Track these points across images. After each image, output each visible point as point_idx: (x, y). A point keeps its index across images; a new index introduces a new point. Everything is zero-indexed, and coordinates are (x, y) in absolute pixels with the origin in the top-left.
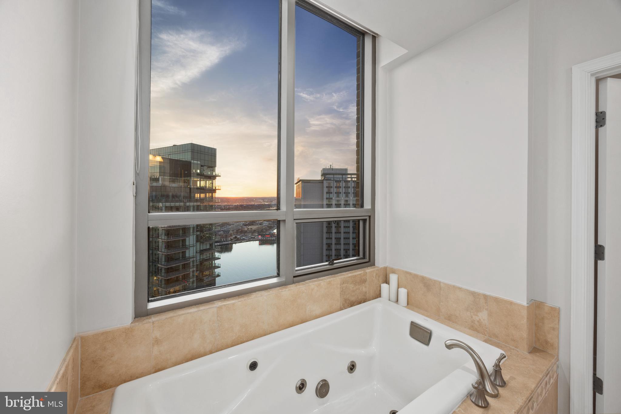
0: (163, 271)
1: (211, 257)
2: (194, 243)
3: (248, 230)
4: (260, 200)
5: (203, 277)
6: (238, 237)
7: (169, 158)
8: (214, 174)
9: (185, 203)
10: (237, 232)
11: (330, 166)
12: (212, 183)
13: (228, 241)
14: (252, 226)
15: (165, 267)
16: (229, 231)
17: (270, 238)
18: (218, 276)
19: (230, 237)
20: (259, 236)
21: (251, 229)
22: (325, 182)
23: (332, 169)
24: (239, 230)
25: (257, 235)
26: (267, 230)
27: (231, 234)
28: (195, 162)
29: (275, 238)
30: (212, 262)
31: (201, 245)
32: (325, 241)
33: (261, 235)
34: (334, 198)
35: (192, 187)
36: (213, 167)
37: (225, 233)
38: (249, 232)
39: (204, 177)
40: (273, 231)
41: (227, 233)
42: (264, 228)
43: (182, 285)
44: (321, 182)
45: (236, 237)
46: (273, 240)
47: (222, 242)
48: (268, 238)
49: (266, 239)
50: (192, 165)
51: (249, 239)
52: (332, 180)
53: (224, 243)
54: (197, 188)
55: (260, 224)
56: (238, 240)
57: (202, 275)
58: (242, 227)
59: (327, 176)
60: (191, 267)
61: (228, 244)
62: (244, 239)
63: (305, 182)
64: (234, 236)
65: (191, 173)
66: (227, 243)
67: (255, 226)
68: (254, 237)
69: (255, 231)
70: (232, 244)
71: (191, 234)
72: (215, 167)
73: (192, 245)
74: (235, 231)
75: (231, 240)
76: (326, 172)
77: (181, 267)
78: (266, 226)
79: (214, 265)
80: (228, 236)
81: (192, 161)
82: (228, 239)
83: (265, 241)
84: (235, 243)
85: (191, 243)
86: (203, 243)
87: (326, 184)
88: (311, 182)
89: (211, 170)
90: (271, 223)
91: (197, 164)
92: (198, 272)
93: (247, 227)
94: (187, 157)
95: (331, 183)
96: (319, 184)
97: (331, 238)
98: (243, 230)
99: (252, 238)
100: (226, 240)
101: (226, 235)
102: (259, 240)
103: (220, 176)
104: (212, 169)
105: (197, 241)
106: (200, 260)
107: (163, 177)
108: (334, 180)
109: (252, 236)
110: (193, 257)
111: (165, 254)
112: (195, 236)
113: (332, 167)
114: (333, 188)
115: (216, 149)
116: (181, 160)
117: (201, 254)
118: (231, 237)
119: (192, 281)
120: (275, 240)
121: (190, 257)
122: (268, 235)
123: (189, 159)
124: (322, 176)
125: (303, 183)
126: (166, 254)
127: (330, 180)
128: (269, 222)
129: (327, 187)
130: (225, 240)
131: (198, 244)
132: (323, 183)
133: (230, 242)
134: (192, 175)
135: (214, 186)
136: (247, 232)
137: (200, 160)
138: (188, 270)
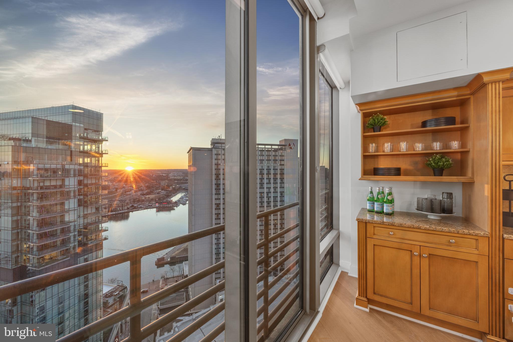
0: (35, 237)
1: (97, 220)
2: (76, 206)
3: (146, 199)
4: (159, 172)
5: (88, 241)
6: (136, 205)
7: (46, 119)
8: (100, 138)
9: (63, 166)
10: (134, 202)
11: (218, 137)
12: (98, 148)
13: (124, 210)
14: (150, 195)
15: (37, 232)
16: (126, 200)
17: (167, 206)
18: (106, 239)
19: (126, 206)
20: (156, 204)
21: (148, 198)
22: (213, 150)
23: (221, 139)
24: (137, 199)
25: (154, 203)
26: (164, 198)
27: (128, 203)
28: (77, 124)
29: (172, 205)
30: (98, 226)
31: (85, 210)
32: (214, 202)
33: (159, 203)
34: (221, 164)
35: (73, 150)
36: (99, 131)
37: (121, 202)
38: (147, 201)
39: (88, 141)
40: (170, 199)
41: (123, 202)
42: (162, 197)
43: (60, 250)
44: (210, 150)
45: (132, 206)
46: (170, 207)
47: (118, 211)
48: (165, 206)
49: (163, 206)
50: (73, 128)
51: (146, 207)
52: (220, 149)
53: (120, 211)
54: (80, 152)
55: (158, 193)
56: (134, 209)
57: (86, 239)
58: (139, 196)
59: (216, 145)
60: (72, 231)
61: (124, 213)
62: (141, 208)
63: (196, 150)
64: (131, 205)
65: (72, 136)
66: (123, 211)
67: (152, 195)
68: (152, 205)
69: (152, 199)
70: (129, 212)
71: (72, 197)
72: (102, 132)
73: (73, 209)
74: (132, 200)
75: (128, 208)
76: (215, 141)
77: (59, 232)
78: (164, 195)
79: (100, 229)
80: (124, 205)
81: (74, 124)
82: (125, 207)
83: (162, 208)
84: (132, 211)
85: (72, 206)
86: (87, 207)
87: (214, 152)
88: (201, 149)
89: (96, 134)
90: (168, 192)
91: (80, 127)
92: (81, 237)
93: (144, 197)
94: (67, 119)
95: (220, 151)
96: (209, 151)
97: (220, 199)
98: (140, 199)
99: (149, 206)
100: (123, 209)
101: (123, 204)
102: (156, 208)
103: (107, 140)
104: (98, 133)
105: (79, 205)
106: (84, 224)
107: (37, 138)
108: (221, 149)
109: (149, 204)
110: (74, 221)
111: (36, 218)
112: (76, 200)
113: (220, 138)
114: (221, 155)
115: (103, 114)
116: (61, 122)
117: (85, 218)
118: (128, 206)
119: (73, 245)
120: (172, 206)
121: (70, 221)
122: (165, 202)
123: (69, 121)
124: (211, 145)
125: (193, 150)
126: (38, 218)
127: (219, 148)
128: (167, 192)
129: (216, 154)
130: (121, 209)
131: (82, 208)
132: (212, 151)
133: (126, 211)
134: (73, 138)
135: (100, 150)
136: (144, 200)
137: (83, 123)
138: (68, 235)
